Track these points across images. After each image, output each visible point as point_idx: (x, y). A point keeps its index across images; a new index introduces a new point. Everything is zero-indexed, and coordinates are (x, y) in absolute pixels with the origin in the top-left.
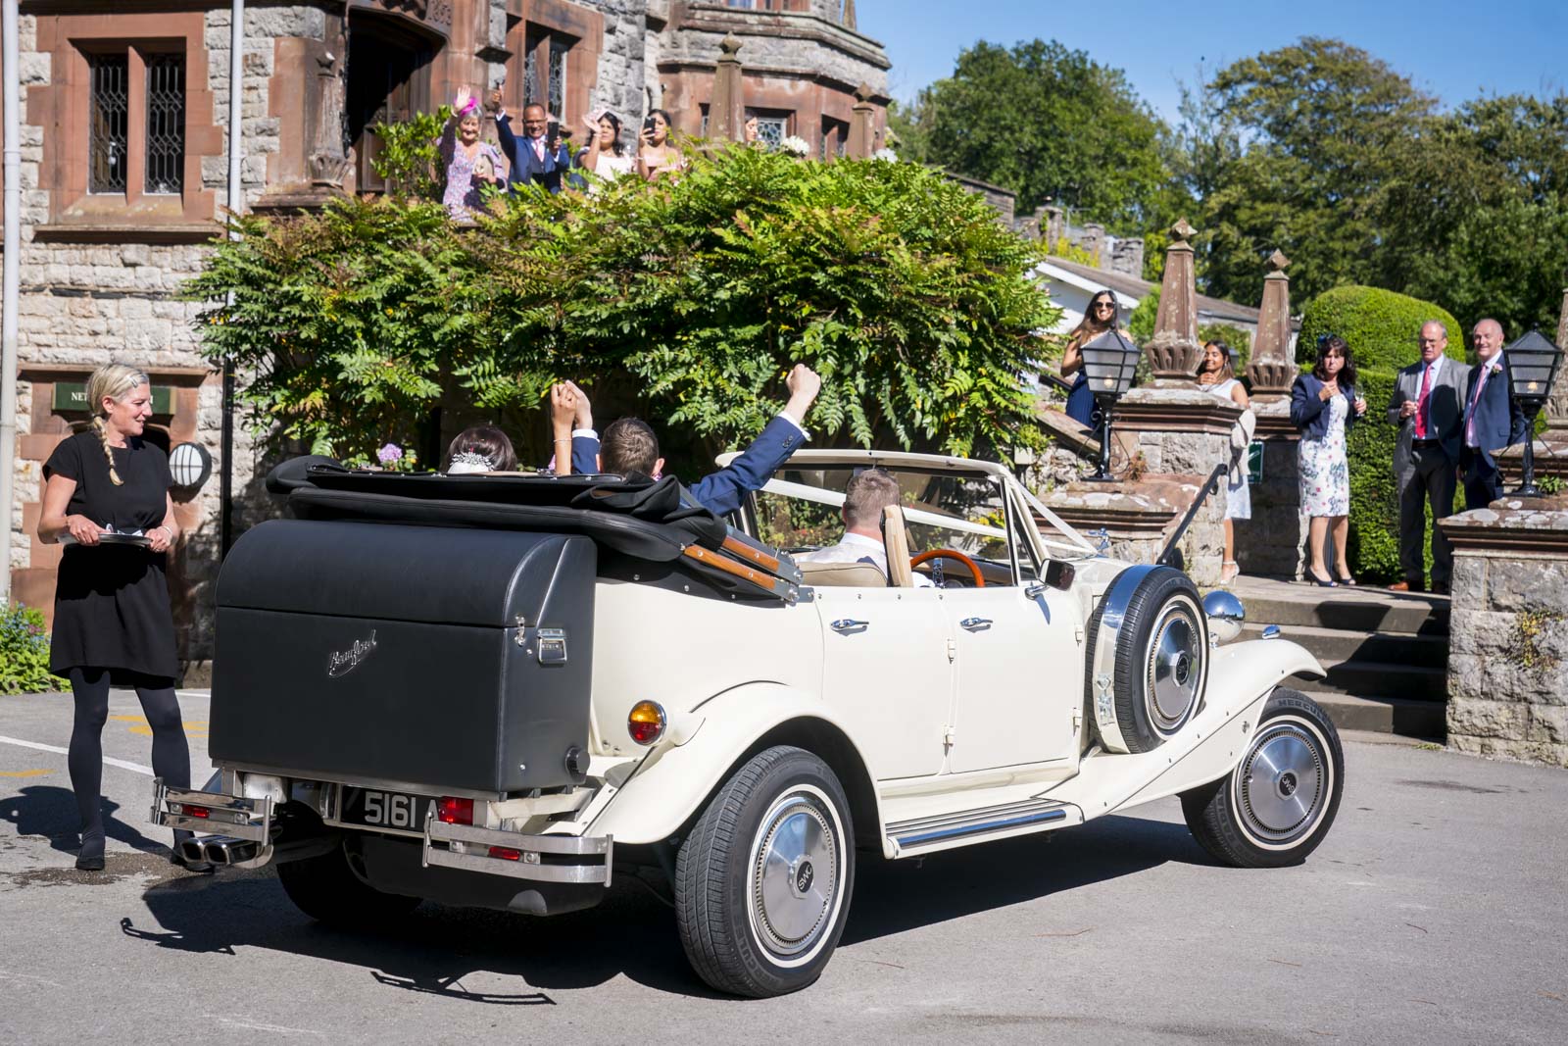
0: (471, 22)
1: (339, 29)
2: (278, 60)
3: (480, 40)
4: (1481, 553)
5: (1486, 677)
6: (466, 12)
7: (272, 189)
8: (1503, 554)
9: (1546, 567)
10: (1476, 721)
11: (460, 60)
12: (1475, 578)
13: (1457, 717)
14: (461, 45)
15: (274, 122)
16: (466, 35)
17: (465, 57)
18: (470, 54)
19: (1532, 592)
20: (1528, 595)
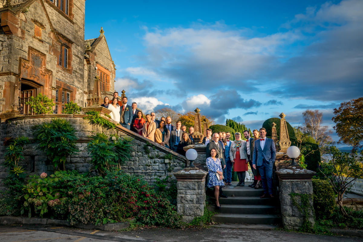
0: (49, 83)
1: (19, 80)
2: (5, 86)
3: (50, 86)
4: (289, 180)
5: (293, 211)
6: (48, 81)
7: (4, 112)
8: (295, 180)
9: (306, 183)
10: (292, 222)
11: (46, 89)
12: (289, 187)
13: (287, 222)
14: (47, 87)
15: (4, 99)
16: (48, 85)
17: (47, 89)
18: (48, 88)
19: (303, 189)
20: (302, 190)
